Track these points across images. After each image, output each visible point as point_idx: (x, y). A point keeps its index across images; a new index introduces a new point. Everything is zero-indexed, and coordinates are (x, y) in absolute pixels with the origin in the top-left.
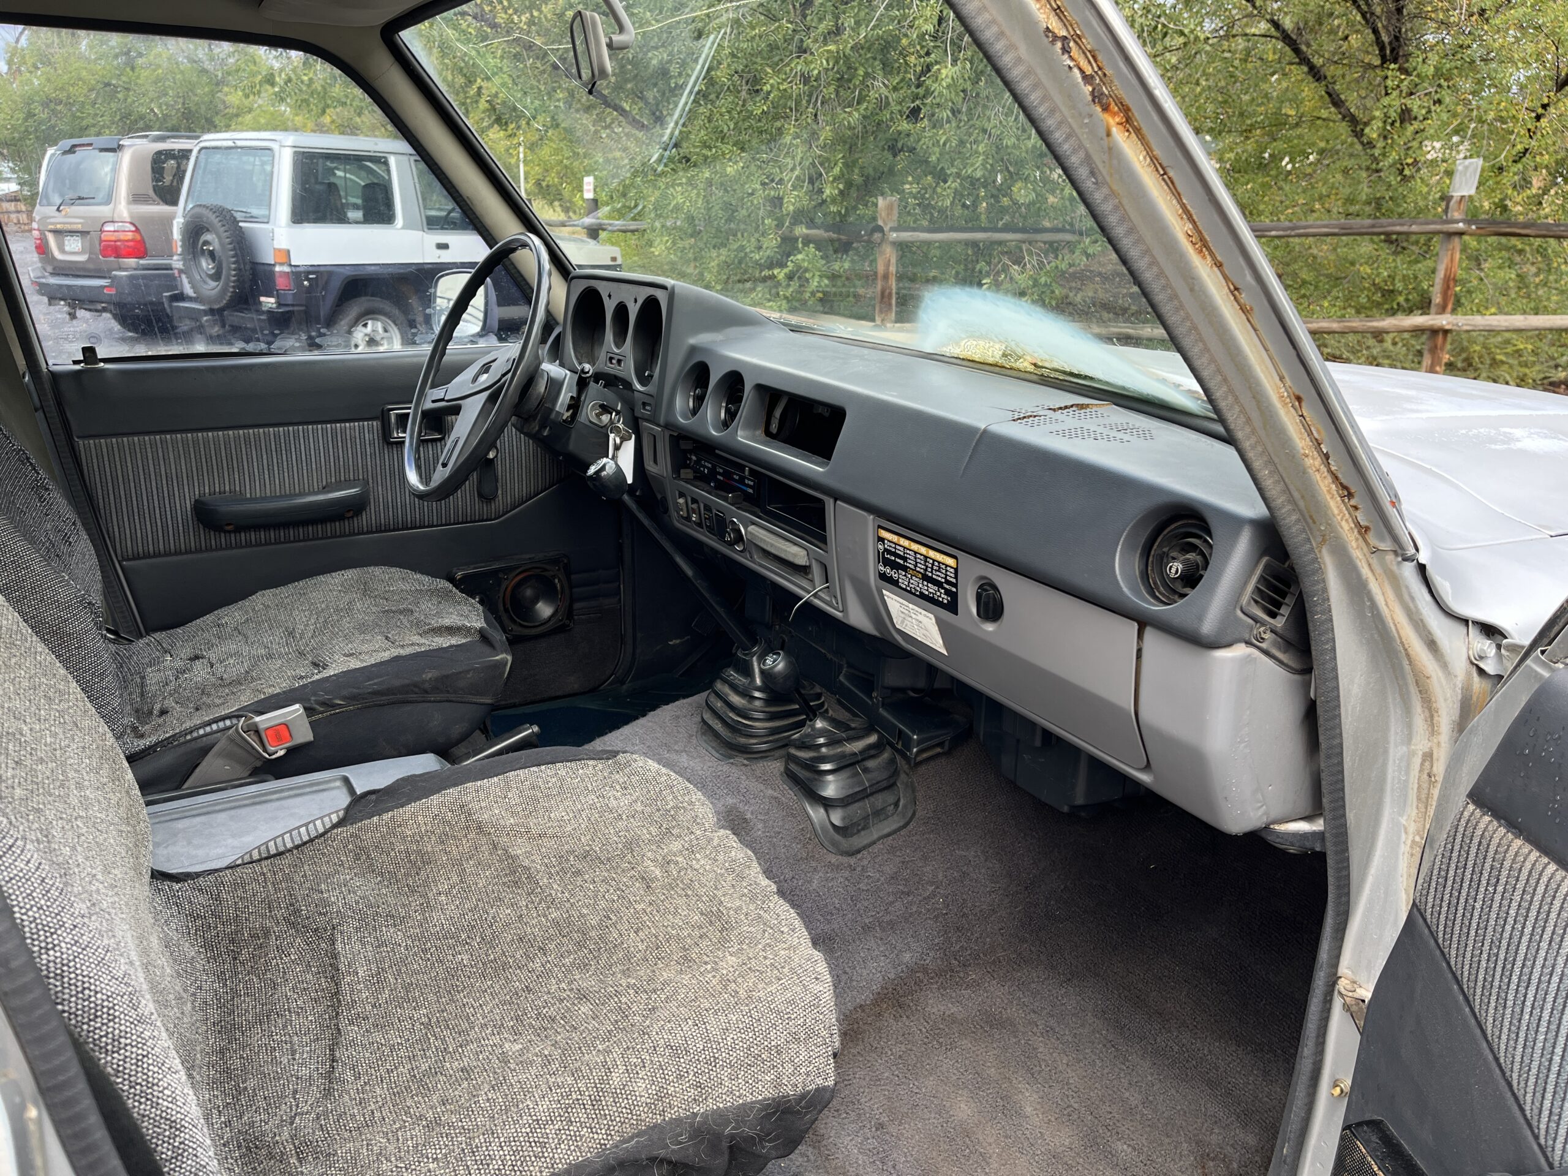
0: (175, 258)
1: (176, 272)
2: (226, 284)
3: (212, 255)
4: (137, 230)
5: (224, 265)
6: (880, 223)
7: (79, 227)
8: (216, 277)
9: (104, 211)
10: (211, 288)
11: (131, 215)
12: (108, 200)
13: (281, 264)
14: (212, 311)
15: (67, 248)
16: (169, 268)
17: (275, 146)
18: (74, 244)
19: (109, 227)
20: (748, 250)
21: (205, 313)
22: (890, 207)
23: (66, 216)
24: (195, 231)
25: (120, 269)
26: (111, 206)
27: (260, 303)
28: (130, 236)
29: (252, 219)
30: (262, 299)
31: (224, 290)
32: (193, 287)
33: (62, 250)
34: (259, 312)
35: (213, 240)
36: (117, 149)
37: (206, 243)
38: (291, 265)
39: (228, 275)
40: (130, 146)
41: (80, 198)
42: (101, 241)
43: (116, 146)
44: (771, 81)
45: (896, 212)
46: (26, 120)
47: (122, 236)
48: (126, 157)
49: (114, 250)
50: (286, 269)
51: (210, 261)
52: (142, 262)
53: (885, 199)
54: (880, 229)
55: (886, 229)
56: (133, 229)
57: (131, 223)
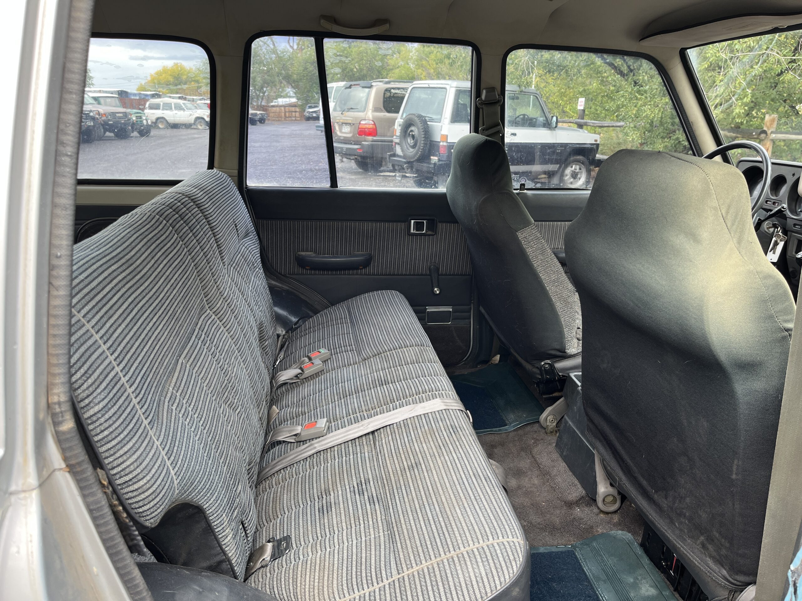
0: (395, 137)
1: (394, 143)
2: (418, 150)
3: (413, 137)
4: (375, 124)
5: (419, 141)
6: (765, 129)
7: (350, 122)
8: (414, 147)
9: (361, 114)
10: (411, 152)
11: (373, 117)
12: (364, 110)
13: (443, 142)
14: (408, 163)
15: (343, 131)
16: (392, 141)
17: (448, 87)
18: (346, 129)
19: (363, 122)
20: (681, 140)
21: (405, 163)
22: (773, 121)
23: (345, 116)
24: (407, 125)
25: (365, 141)
26: (365, 112)
27: (430, 159)
28: (371, 126)
29: (432, 120)
30: (432, 157)
31: (417, 153)
32: (403, 151)
33: (341, 131)
34: (430, 163)
35: (415, 130)
36: (371, 87)
37: (412, 131)
38: (447, 142)
39: (420, 145)
40: (376, 86)
41: (352, 109)
42: (359, 128)
43: (369, 86)
44: (711, 52)
45: (776, 123)
46: (304, 71)
47: (367, 126)
48: (374, 90)
49: (363, 132)
50: (445, 144)
51: (412, 139)
52: (375, 138)
53: (770, 115)
54: (765, 132)
55: (769, 132)
56: (373, 123)
57: (373, 121)
